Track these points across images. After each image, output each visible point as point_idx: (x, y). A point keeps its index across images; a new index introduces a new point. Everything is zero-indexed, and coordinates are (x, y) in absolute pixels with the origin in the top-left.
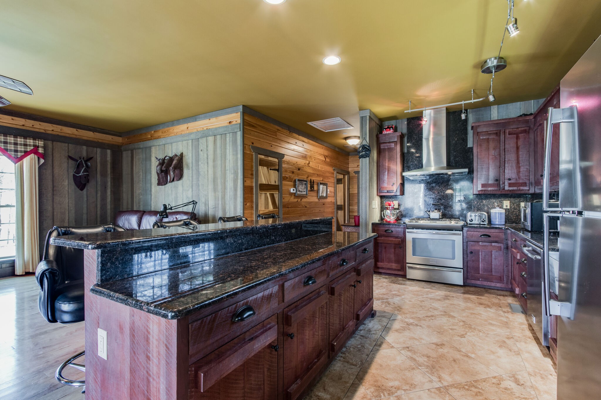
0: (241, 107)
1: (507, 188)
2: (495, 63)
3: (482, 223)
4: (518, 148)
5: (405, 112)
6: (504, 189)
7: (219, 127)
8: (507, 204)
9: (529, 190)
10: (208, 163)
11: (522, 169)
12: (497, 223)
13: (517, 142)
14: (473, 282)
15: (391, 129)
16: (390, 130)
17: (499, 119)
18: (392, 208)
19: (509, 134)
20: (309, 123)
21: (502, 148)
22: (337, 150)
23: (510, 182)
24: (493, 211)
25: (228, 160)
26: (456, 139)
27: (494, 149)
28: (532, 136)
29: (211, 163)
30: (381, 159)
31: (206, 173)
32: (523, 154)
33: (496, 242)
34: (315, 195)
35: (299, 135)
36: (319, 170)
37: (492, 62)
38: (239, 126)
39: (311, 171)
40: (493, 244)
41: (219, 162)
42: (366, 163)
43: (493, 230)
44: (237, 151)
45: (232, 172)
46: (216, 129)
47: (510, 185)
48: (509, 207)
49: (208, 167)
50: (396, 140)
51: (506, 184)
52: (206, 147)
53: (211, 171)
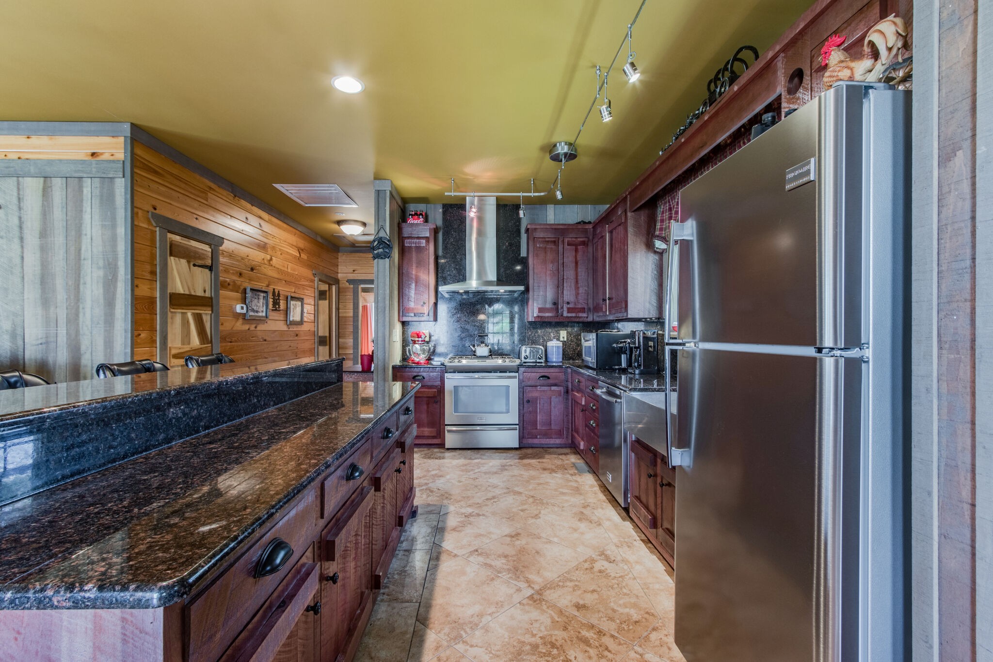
0: (127, 127)
1: (565, 314)
2: (566, 149)
3: (538, 361)
4: (576, 263)
5: (446, 194)
6: (562, 315)
7: (60, 160)
8: (563, 334)
9: (587, 317)
10: (22, 239)
11: (581, 290)
12: (554, 360)
13: (576, 256)
14: (530, 441)
15: (421, 217)
16: (419, 218)
17: (556, 223)
18: (422, 341)
19: (569, 245)
20: (278, 186)
21: (561, 262)
22: (319, 239)
23: (569, 306)
24: (550, 344)
25: (89, 236)
26: (507, 244)
27: (552, 262)
28: (590, 249)
29: (32, 239)
30: (405, 262)
31: (17, 260)
32: (582, 270)
33: (555, 385)
34: (282, 319)
35: (252, 205)
36: (288, 274)
37: (563, 149)
38: (121, 165)
39: (275, 275)
40: (553, 388)
41: (58, 239)
42: (385, 268)
43: (552, 370)
44: (114, 219)
45: (101, 263)
46: (50, 162)
47: (570, 310)
48: (565, 340)
49: (22, 247)
50: (428, 235)
51: (565, 309)
52: (15, 200)
53: (32, 259)
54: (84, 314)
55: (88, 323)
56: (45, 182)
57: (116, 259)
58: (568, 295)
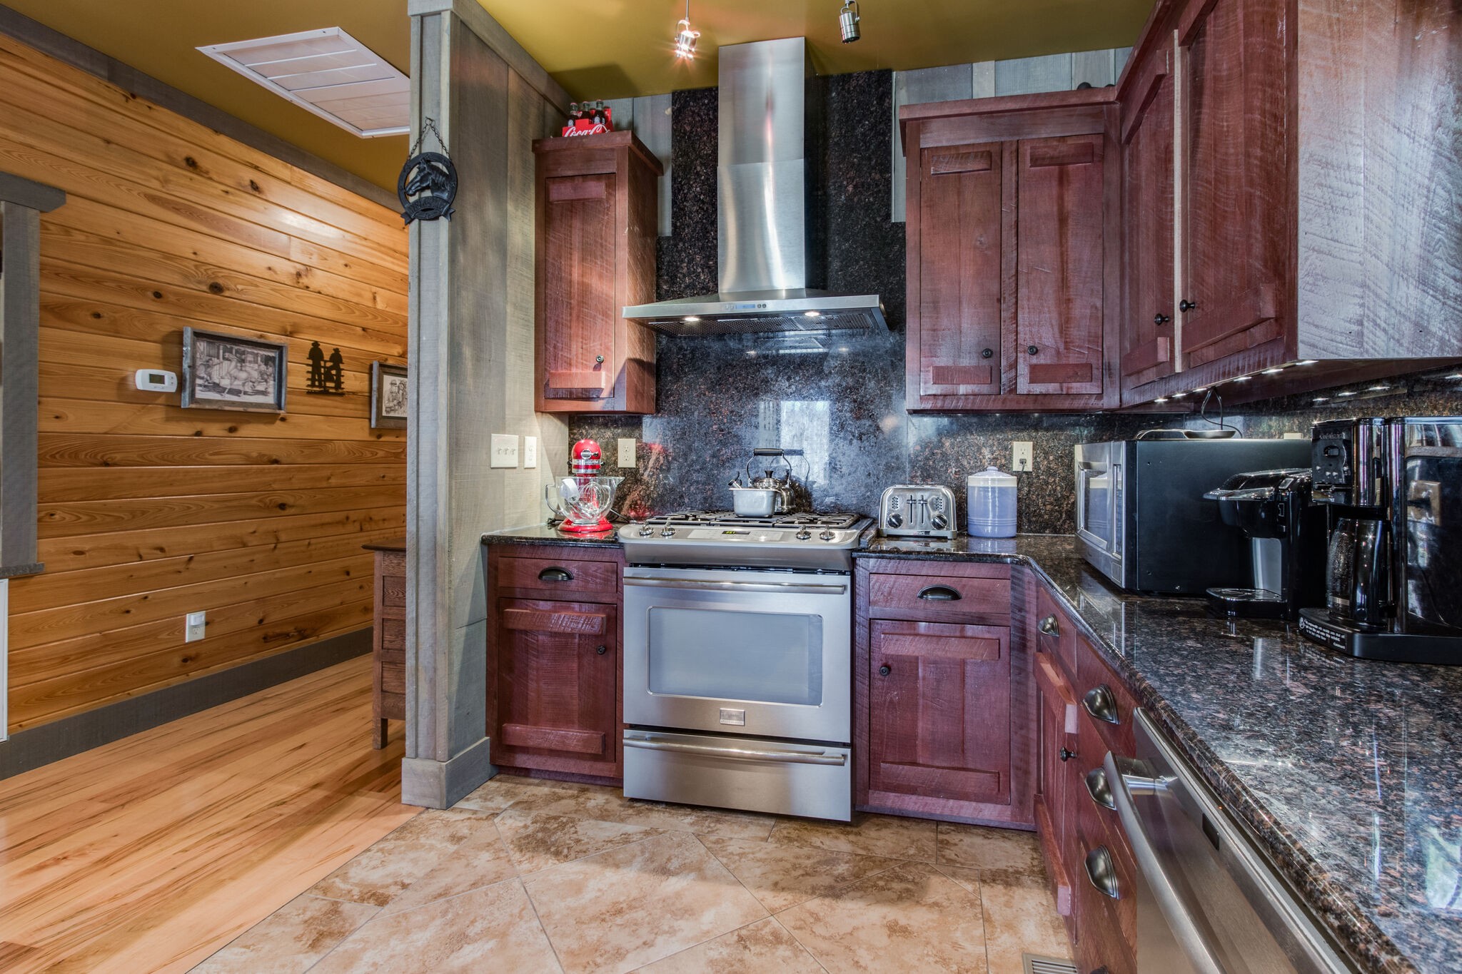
1: (1024, 386)
3: (934, 532)
4: (1063, 220)
6: (1013, 390)
8: (1023, 451)
9: (1100, 396)
11: (1077, 309)
12: (989, 533)
13: (1061, 198)
14: (892, 801)
17: (1000, 96)
19: (1035, 161)
21: (1009, 219)
23: (1034, 360)
24: (974, 482)
28: (1112, 174)
32: (1082, 249)
33: (981, 620)
40: (971, 630)
43: (968, 569)
47: (1036, 374)
48: (1029, 467)
50: (614, 169)
51: (1024, 370)
58: (1034, 324)
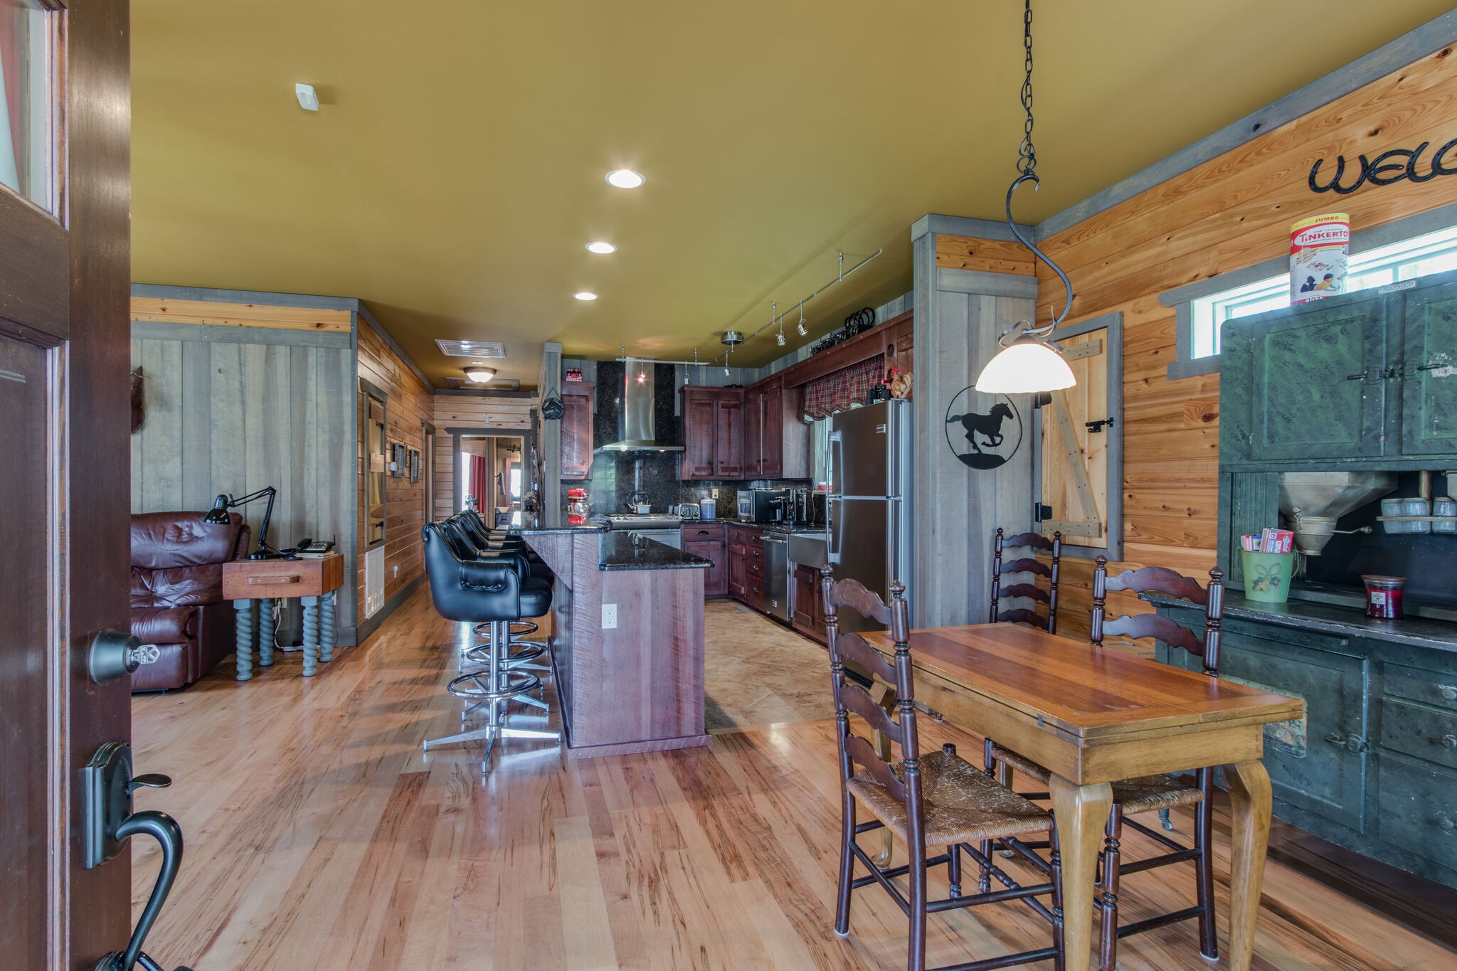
0: (354, 302)
2: (735, 337)
3: (695, 518)
4: (730, 425)
5: (617, 360)
6: (715, 474)
7: (285, 329)
8: (716, 492)
9: (739, 476)
10: (243, 403)
11: (733, 451)
12: (708, 516)
13: (729, 419)
15: (579, 375)
16: (577, 376)
19: (723, 407)
20: (437, 342)
21: (715, 423)
23: (723, 465)
24: (704, 501)
25: (314, 402)
27: (707, 423)
28: (744, 413)
29: (254, 403)
30: (564, 420)
31: (239, 423)
32: (734, 433)
37: (732, 337)
38: (348, 338)
41: (282, 404)
42: (556, 428)
43: (706, 526)
45: (327, 427)
46: (274, 330)
47: (723, 469)
48: (718, 497)
49: (244, 411)
50: (587, 393)
51: (719, 468)
52: (236, 365)
53: (254, 422)
54: (309, 475)
55: (313, 482)
56: (268, 349)
57: (342, 424)
58: (722, 454)
